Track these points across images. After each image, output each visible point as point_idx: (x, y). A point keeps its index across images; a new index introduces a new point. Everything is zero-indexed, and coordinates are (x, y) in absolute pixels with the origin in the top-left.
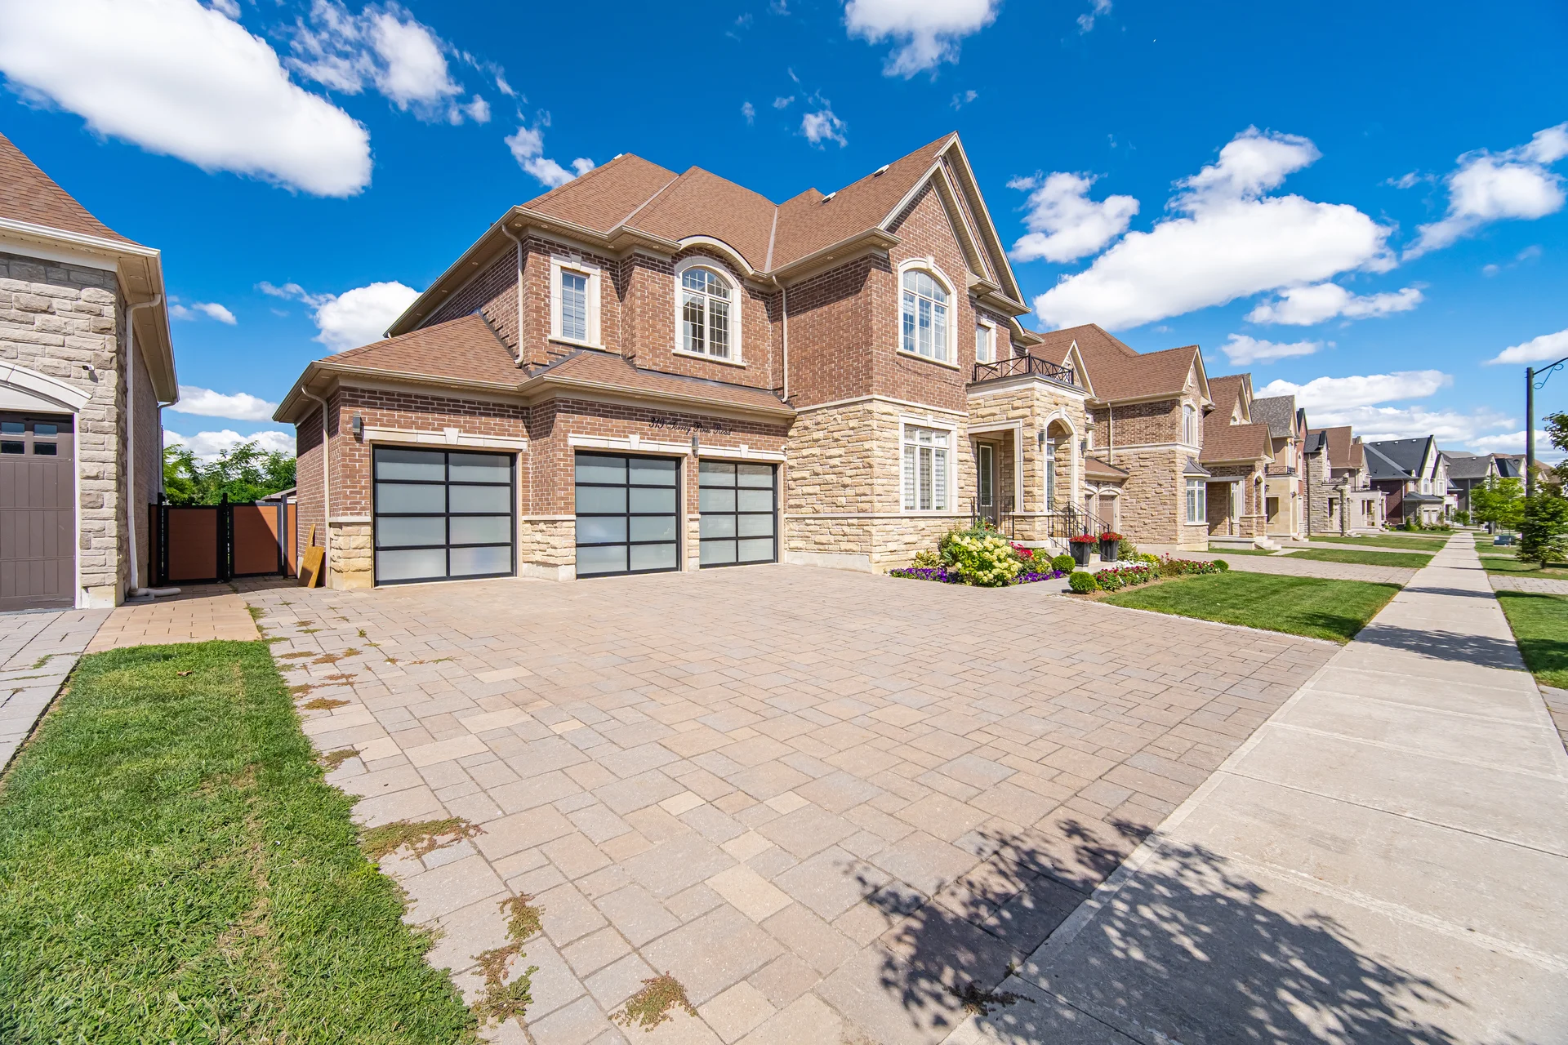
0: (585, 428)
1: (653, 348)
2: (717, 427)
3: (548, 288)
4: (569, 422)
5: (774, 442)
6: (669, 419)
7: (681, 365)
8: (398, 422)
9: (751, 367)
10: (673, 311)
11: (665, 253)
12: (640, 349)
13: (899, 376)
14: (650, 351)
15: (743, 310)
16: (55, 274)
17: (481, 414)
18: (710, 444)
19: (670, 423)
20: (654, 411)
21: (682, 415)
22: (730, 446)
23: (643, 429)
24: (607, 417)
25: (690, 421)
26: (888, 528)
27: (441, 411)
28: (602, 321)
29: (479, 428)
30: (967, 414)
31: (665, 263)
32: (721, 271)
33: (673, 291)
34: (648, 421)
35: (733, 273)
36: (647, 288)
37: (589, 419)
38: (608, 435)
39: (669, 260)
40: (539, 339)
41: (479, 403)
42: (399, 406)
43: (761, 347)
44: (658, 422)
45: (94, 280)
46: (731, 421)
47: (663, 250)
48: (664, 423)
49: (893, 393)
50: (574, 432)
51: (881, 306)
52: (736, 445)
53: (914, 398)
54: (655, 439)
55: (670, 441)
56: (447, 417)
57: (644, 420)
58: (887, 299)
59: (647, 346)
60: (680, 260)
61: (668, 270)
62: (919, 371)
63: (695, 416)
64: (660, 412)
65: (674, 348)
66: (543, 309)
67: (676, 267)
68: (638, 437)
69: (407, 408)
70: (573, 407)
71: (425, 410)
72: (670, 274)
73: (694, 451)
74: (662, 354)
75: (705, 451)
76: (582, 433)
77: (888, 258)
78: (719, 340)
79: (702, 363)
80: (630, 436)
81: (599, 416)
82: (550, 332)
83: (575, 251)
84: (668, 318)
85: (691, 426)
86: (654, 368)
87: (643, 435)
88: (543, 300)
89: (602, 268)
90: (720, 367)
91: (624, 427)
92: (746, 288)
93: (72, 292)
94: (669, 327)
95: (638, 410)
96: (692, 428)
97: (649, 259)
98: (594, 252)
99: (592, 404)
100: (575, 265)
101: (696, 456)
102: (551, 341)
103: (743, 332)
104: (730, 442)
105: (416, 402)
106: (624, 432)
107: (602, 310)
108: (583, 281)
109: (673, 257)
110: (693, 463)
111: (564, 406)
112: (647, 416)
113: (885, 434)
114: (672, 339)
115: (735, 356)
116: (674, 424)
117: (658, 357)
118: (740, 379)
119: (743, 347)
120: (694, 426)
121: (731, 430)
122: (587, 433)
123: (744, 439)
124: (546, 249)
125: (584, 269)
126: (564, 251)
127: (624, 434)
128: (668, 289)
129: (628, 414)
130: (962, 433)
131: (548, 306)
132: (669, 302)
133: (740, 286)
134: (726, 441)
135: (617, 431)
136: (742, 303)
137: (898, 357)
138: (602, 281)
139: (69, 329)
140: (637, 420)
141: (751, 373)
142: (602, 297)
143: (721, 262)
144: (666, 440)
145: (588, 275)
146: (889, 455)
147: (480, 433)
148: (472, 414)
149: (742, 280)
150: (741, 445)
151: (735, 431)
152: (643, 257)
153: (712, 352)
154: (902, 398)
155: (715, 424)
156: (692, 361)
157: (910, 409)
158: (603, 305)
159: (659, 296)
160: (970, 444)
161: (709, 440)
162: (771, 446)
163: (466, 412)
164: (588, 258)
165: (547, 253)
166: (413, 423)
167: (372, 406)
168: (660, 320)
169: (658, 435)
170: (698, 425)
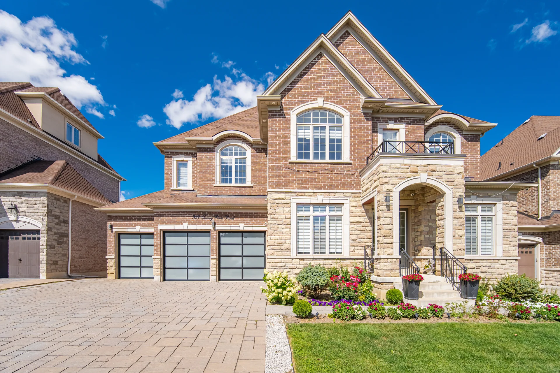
0: (165, 222)
1: (205, 185)
2: (227, 216)
3: (171, 170)
4: (158, 220)
5: (260, 221)
6: (202, 215)
7: (218, 191)
8: (123, 225)
9: (256, 186)
10: (215, 168)
11: (210, 144)
12: (199, 187)
13: (290, 176)
14: (203, 187)
15: (252, 159)
16: (37, 195)
17: (148, 220)
18: (223, 224)
19: (203, 217)
20: (195, 212)
21: (208, 213)
22: (234, 224)
23: (189, 220)
24: (174, 217)
25: (213, 215)
26: (280, 264)
27: (135, 220)
28: (193, 178)
29: (147, 225)
30: (360, 191)
31: (211, 148)
32: (240, 144)
33: (215, 159)
34: (192, 217)
35: (247, 143)
36: (202, 161)
37: (166, 218)
38: (174, 224)
39: (213, 146)
40: (168, 190)
41: (147, 216)
42: (123, 220)
43: (263, 175)
44: (196, 217)
45: (43, 195)
46: (234, 213)
47: (208, 142)
48: (199, 217)
49: (285, 186)
50: (160, 224)
51: (275, 138)
52: (237, 224)
53: (306, 187)
54: (195, 224)
55: (202, 224)
56: (137, 222)
57: (190, 217)
58: (282, 133)
59: (202, 185)
60: (218, 145)
61: (212, 150)
62: (310, 170)
63: (215, 213)
64: (198, 212)
65: (215, 184)
66: (169, 178)
67: (216, 148)
68: (187, 224)
69: (125, 220)
70: (160, 214)
71: (130, 220)
72: (213, 152)
73: (214, 228)
74: (209, 187)
75: (219, 228)
76: (163, 224)
77: (282, 110)
78: (240, 176)
79: (229, 188)
80: (184, 224)
81: (171, 216)
82: (172, 187)
83: (182, 153)
84: (212, 171)
85: (213, 217)
86: (205, 194)
87: (190, 223)
88: (170, 175)
89: (193, 157)
90: (239, 189)
91: (181, 220)
92: (254, 149)
93: (39, 198)
94: (212, 175)
95: (187, 212)
96: (213, 218)
97: (204, 148)
98: (189, 151)
99: (168, 212)
100: (181, 159)
101: (215, 230)
102: (172, 190)
103: (252, 170)
104: (234, 222)
105: (127, 218)
106: (181, 222)
107: (193, 174)
108: (187, 164)
109: (214, 144)
110: (214, 233)
111: (157, 214)
112: (192, 215)
113: (277, 211)
114: (214, 180)
115: (248, 183)
116: (204, 217)
117: (207, 189)
118: (250, 192)
119: (252, 177)
120: (214, 217)
121: (234, 217)
122: (166, 224)
123: (241, 221)
124: (170, 155)
125: (185, 159)
126: (177, 154)
127: (181, 223)
128: (213, 159)
129: (183, 215)
130: (354, 204)
131: (171, 177)
132: (213, 164)
133: (251, 148)
134: (231, 223)
135: (178, 222)
136: (252, 156)
137: (290, 165)
138: (193, 162)
139: (39, 208)
140: (187, 217)
141: (257, 189)
142: (193, 169)
143: (240, 140)
144: (200, 224)
145: (187, 161)
146: (280, 222)
147: (147, 227)
148: (144, 220)
149: (252, 145)
150: (240, 224)
151: (237, 217)
152: (201, 148)
153: (236, 182)
154: (293, 189)
155: (225, 215)
156: (224, 188)
157: (303, 194)
158: (193, 172)
159: (208, 162)
160: (363, 210)
161: (222, 222)
162: (259, 223)
163: (143, 220)
164: (187, 154)
165: (171, 157)
166: (127, 225)
167: (115, 220)
168: (208, 173)
169: (196, 222)
170: (216, 216)
